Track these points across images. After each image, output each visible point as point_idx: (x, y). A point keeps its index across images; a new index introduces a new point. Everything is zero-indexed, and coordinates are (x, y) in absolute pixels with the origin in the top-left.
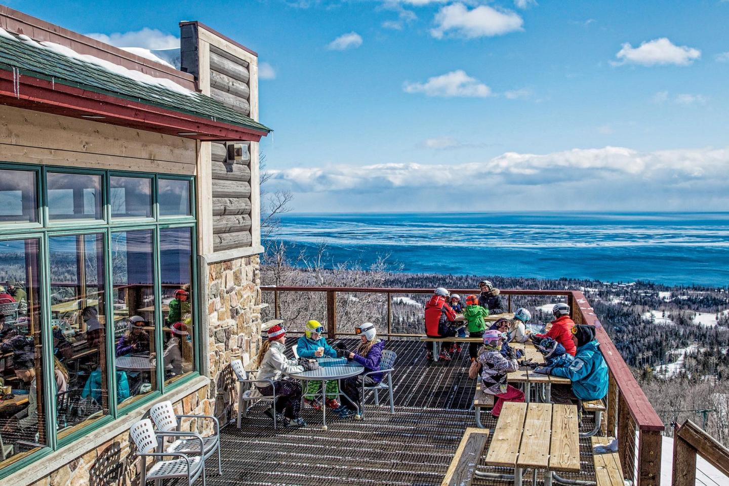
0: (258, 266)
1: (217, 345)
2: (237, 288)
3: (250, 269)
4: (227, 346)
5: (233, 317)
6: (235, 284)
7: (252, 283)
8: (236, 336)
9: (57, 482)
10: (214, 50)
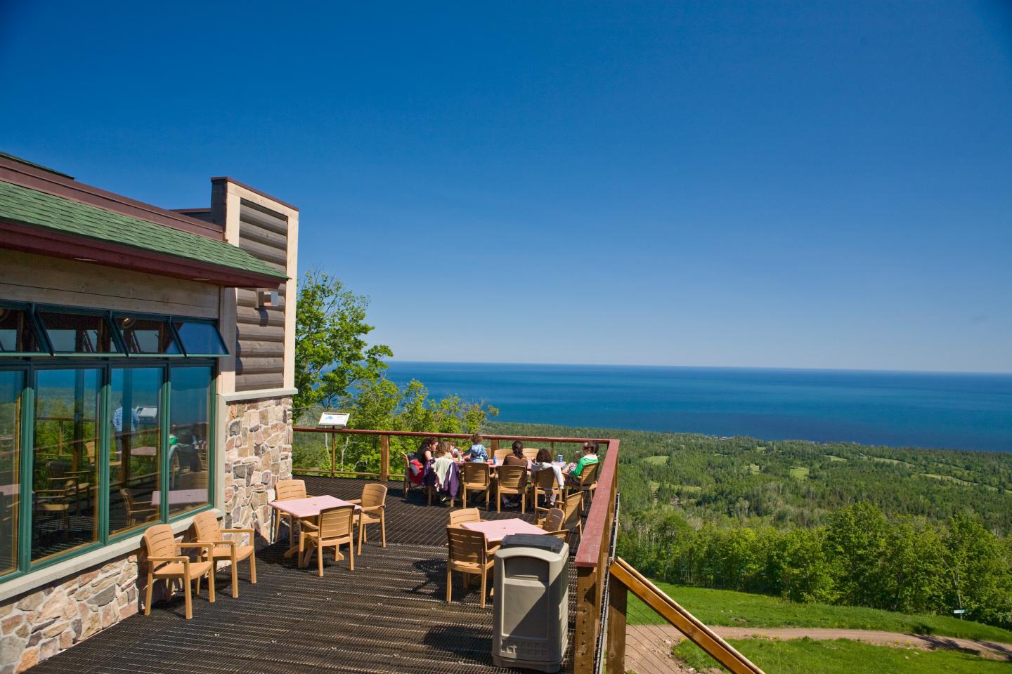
0: (290, 407)
1: (236, 480)
2: (264, 427)
3: (280, 409)
4: (248, 481)
5: (257, 454)
6: (261, 423)
7: (282, 423)
8: (261, 473)
9: (26, 605)
10: (244, 202)
